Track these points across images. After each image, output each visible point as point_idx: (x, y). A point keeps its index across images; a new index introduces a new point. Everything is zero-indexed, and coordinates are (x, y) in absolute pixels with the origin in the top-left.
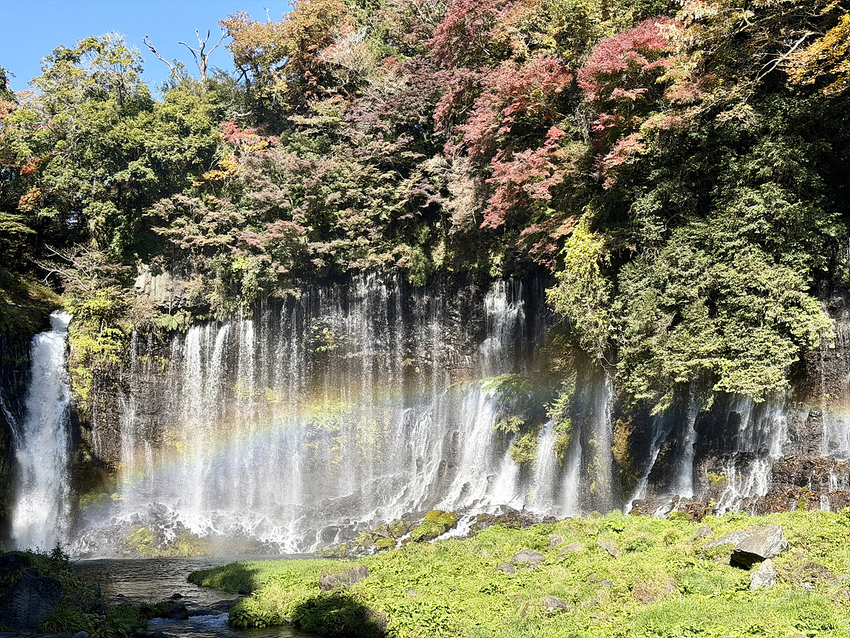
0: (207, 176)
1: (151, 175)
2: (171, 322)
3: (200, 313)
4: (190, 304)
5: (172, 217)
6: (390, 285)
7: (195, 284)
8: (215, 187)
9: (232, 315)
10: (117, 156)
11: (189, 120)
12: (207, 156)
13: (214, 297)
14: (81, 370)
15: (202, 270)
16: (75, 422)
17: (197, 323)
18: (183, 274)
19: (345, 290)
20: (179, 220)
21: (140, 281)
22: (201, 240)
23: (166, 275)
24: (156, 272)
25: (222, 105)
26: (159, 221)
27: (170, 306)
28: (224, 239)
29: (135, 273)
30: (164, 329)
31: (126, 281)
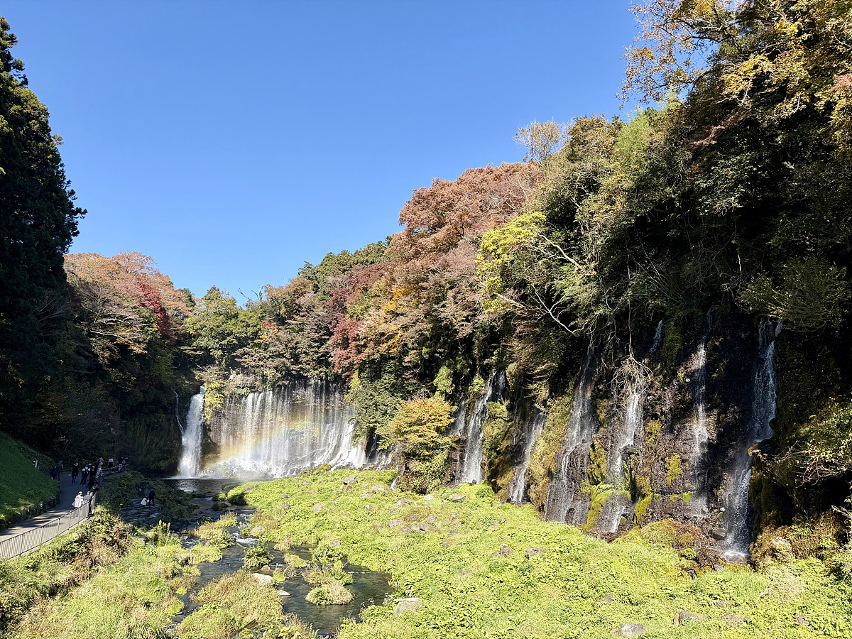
0: (255, 341)
1: (235, 341)
2: (242, 392)
3: (253, 389)
4: (249, 385)
5: (243, 355)
6: (322, 380)
7: (251, 378)
8: (259, 345)
9: (265, 389)
10: (223, 335)
11: (250, 322)
12: (256, 335)
13: (257, 383)
14: (208, 409)
15: (254, 373)
16: (205, 429)
17: (252, 392)
18: (248, 374)
19: (306, 381)
20: (246, 356)
21: (231, 377)
22: (253, 364)
23: (241, 375)
24: (238, 374)
25: (264, 315)
26: (237, 357)
27: (242, 386)
28: (261, 363)
29: (230, 374)
30: (239, 394)
31: (226, 377)
